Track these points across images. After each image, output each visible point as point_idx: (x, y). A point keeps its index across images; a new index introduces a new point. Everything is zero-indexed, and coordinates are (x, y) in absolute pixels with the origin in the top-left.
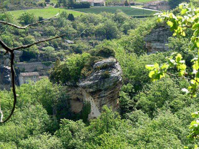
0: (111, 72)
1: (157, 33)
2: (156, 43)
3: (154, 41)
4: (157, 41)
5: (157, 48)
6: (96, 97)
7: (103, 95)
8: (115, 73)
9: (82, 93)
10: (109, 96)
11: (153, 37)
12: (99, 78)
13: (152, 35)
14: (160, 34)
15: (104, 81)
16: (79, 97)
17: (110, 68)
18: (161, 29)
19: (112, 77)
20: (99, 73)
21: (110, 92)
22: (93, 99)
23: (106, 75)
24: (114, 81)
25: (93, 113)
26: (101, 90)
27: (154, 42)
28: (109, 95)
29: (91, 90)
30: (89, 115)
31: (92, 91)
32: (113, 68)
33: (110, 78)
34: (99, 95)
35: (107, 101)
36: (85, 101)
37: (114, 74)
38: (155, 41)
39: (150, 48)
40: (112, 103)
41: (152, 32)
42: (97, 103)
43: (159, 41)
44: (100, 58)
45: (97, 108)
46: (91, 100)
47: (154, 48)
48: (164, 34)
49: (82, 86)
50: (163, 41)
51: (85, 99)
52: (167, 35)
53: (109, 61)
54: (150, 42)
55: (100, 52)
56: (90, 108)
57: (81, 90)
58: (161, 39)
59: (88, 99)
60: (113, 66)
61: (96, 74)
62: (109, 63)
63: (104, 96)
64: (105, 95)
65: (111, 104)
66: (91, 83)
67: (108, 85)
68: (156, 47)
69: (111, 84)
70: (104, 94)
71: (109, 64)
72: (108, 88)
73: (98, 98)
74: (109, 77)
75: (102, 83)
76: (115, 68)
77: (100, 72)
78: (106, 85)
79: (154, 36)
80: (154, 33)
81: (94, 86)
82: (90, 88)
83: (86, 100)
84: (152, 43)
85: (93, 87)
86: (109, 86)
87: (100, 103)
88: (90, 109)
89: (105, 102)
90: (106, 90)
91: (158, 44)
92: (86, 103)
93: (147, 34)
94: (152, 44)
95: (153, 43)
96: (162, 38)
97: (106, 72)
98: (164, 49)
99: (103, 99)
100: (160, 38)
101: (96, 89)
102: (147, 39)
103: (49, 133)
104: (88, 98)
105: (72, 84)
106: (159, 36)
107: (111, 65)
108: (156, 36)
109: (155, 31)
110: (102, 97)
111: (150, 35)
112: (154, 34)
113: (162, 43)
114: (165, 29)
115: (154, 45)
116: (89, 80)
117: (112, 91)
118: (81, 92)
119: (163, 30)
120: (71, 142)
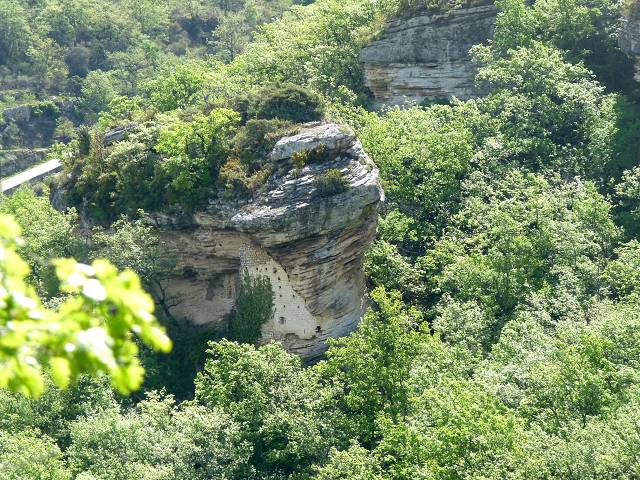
0: (348, 173)
1: (411, 32)
2: (409, 70)
3: (401, 61)
4: (411, 62)
5: (411, 86)
6: (298, 262)
7: (326, 253)
8: (364, 176)
9: (214, 251)
10: (344, 256)
11: (396, 47)
12: (307, 194)
13: (395, 39)
14: (424, 35)
15: (330, 206)
16: (196, 266)
17: (338, 158)
18: (426, 20)
19: (357, 191)
20: (303, 175)
21: (349, 241)
22: (281, 271)
23: (333, 182)
24: (365, 203)
25: (282, 319)
26: (315, 237)
27: (399, 65)
28: (345, 252)
29: (281, 238)
30: (265, 327)
31: (285, 240)
32: (350, 156)
33: (351, 191)
34: (310, 255)
35: (340, 274)
36: (247, 279)
37: (360, 179)
38: (403, 61)
39: (384, 86)
40: (353, 281)
41: (393, 29)
42: (299, 283)
43: (418, 61)
44: (280, 126)
45: (299, 300)
46: (275, 272)
47: (397, 87)
48: (438, 37)
49: (244, 224)
50: (436, 61)
51: (247, 272)
52: (449, 38)
53: (333, 135)
54: (385, 65)
55: (270, 102)
56: (271, 300)
57: (212, 241)
58: (426, 53)
59: (261, 270)
60: (348, 151)
61: (292, 182)
62: (335, 140)
63: (327, 259)
64: (333, 252)
65: (350, 285)
66: (280, 211)
67: (343, 220)
68: (407, 84)
69: (354, 216)
70: (328, 249)
71: (332, 146)
72: (342, 230)
73: (307, 265)
74: (345, 190)
75: (323, 212)
76: (356, 159)
77: (307, 173)
78: (337, 219)
79: (402, 45)
80: (400, 34)
81: (293, 225)
82: (279, 230)
83: (253, 273)
84: (392, 67)
85: (289, 225)
86: (349, 221)
87: (315, 282)
88: (271, 305)
89: (331, 279)
90: (333, 236)
91: (416, 71)
92: (252, 285)
93: (374, 39)
94: (392, 73)
95: (395, 70)
96: (431, 49)
97: (331, 173)
98: (440, 88)
99: (326, 267)
100: (425, 50)
101: (301, 232)
102: (376, 54)
103: (166, 394)
104: (260, 267)
105: (174, 220)
106: (420, 42)
107: (341, 148)
108: (409, 46)
109: (402, 27)
110: (320, 262)
111: (386, 43)
112: (398, 38)
113: (432, 67)
114: (442, 18)
115: (400, 75)
116: (267, 204)
117: (355, 238)
118: (209, 249)
119: (437, 23)
120: (269, 419)
